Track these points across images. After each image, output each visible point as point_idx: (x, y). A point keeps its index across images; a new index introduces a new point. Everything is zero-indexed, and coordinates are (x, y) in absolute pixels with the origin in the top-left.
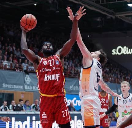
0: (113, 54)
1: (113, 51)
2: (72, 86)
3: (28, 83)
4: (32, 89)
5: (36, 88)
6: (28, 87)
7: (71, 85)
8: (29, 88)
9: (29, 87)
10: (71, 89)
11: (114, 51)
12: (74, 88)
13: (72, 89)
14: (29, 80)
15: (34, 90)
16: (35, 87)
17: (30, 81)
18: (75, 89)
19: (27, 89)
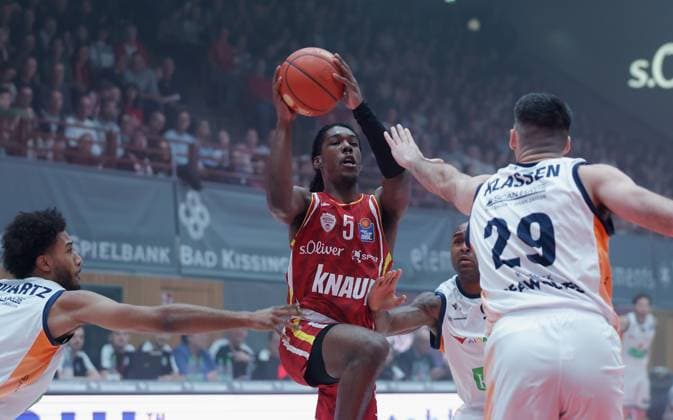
0: (633, 84)
1: (636, 68)
2: (425, 248)
3: (196, 235)
4: (219, 267)
5: (238, 258)
6: (194, 255)
7: (419, 247)
8: (199, 259)
9: (198, 254)
10: (418, 267)
11: (642, 69)
12: (434, 260)
13: (420, 263)
14: (202, 216)
15: (229, 270)
16: (231, 253)
17: (204, 223)
18: (438, 264)
19: (192, 266)
